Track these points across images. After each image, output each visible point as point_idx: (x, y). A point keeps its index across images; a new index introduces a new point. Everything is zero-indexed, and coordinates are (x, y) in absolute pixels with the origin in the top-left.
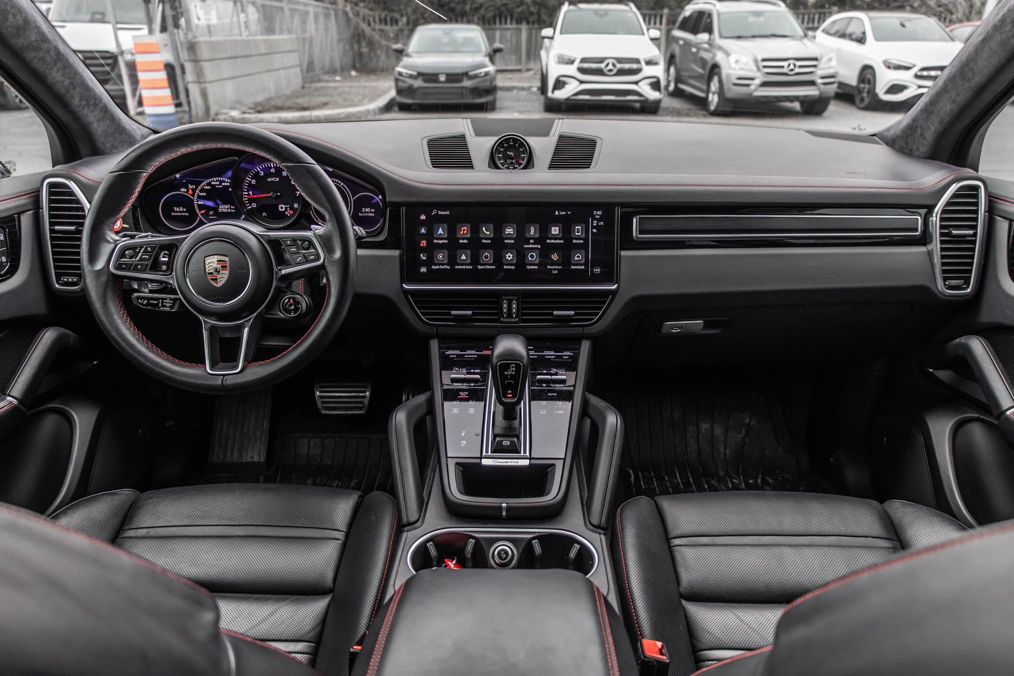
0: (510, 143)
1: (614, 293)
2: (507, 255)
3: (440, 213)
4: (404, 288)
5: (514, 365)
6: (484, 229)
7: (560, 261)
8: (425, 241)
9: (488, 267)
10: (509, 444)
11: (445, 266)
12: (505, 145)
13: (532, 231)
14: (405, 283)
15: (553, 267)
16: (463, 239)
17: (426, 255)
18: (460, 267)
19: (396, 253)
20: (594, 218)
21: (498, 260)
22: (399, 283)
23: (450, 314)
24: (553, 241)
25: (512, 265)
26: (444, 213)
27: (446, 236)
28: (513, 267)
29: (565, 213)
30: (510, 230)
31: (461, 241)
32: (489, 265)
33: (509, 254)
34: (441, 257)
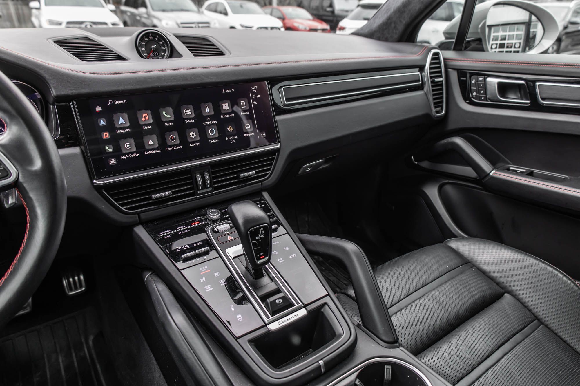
0: (150, 38)
1: (278, 150)
2: (191, 134)
3: (117, 102)
4: (96, 183)
5: (262, 229)
6: (164, 113)
7: (235, 132)
8: (107, 133)
9: (176, 148)
10: (281, 301)
11: (135, 154)
12: (145, 39)
13: (207, 110)
14: (96, 180)
15: (231, 138)
16: (146, 125)
17: (111, 146)
18: (149, 152)
19: (76, 150)
20: (253, 93)
21: (184, 139)
22: (88, 181)
23: (151, 198)
24: (226, 116)
25: (196, 142)
26: (120, 102)
27: (128, 124)
28: (198, 144)
29: (230, 91)
30: (189, 111)
31: (145, 128)
32: (177, 145)
33: (192, 133)
34: (128, 146)
